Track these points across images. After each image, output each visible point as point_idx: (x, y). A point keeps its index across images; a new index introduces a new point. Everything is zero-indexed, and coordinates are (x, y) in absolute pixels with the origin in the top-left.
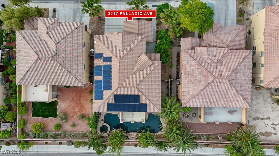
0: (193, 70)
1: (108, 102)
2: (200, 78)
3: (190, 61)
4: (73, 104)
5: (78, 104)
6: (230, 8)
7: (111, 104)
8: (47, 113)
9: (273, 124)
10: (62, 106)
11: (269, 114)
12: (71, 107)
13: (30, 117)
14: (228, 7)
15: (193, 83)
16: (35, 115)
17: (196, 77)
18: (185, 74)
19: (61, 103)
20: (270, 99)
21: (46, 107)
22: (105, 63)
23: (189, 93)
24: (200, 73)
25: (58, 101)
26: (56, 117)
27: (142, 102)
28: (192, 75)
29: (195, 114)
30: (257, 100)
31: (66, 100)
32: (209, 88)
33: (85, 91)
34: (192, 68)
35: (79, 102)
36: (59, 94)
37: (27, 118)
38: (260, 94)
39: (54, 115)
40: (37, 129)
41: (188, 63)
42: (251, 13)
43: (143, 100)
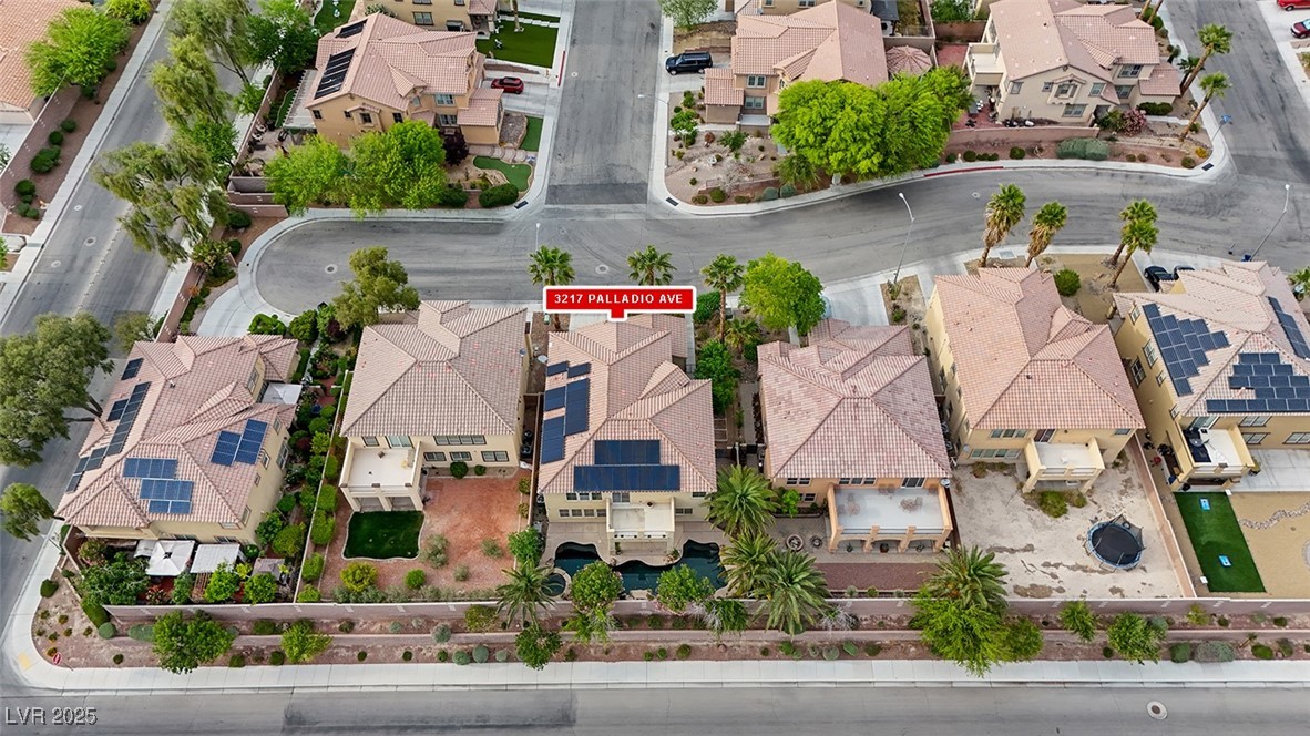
0: (790, 392)
1: (577, 463)
2: (808, 403)
3: (780, 374)
4: (467, 520)
5: (482, 519)
6: (870, 309)
7: (587, 468)
8: (387, 546)
9: (1046, 565)
10: (433, 527)
11: (1026, 537)
12: (460, 529)
13: (336, 558)
14: (865, 306)
15: (792, 419)
16: (350, 552)
17: (799, 404)
18: (771, 404)
19: (434, 520)
20: (1019, 500)
21: (387, 531)
22: (573, 380)
23: (786, 444)
24: (806, 394)
25: (425, 512)
26: (413, 555)
27: (666, 461)
28: (789, 402)
29: (820, 540)
30: (985, 503)
31: (448, 512)
32: (832, 423)
33: (505, 488)
34: (786, 389)
35: (485, 516)
36: (430, 495)
37: (328, 561)
38: (988, 486)
39: (410, 550)
40: (357, 577)
41: (776, 380)
42: (920, 314)
43: (668, 457)
